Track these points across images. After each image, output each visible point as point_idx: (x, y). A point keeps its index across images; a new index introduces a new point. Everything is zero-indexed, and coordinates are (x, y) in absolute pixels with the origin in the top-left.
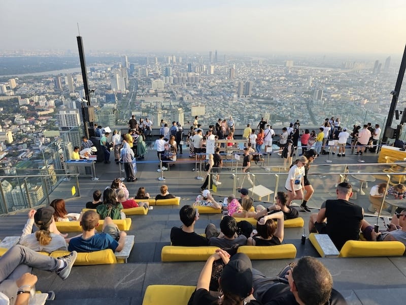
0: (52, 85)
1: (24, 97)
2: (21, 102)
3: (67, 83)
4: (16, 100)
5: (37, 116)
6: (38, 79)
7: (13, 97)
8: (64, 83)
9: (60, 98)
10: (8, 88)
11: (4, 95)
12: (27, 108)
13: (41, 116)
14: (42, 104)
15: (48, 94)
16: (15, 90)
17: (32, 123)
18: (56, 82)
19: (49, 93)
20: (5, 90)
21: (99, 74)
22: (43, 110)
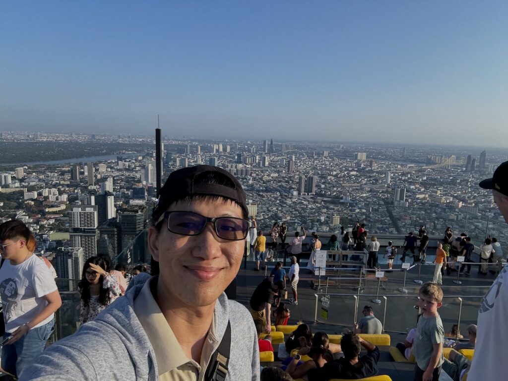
0: (68, 176)
1: (31, 189)
2: (27, 195)
3: (86, 174)
4: (22, 193)
5: (44, 214)
6: (52, 169)
7: (17, 189)
8: (82, 173)
9: (76, 191)
10: (13, 178)
11: (6, 186)
12: (33, 203)
13: (49, 213)
14: (52, 198)
15: (60, 187)
16: (21, 181)
17: (37, 222)
18: (72, 172)
19: (63, 185)
20: (10, 181)
21: (127, 164)
22: (52, 206)
